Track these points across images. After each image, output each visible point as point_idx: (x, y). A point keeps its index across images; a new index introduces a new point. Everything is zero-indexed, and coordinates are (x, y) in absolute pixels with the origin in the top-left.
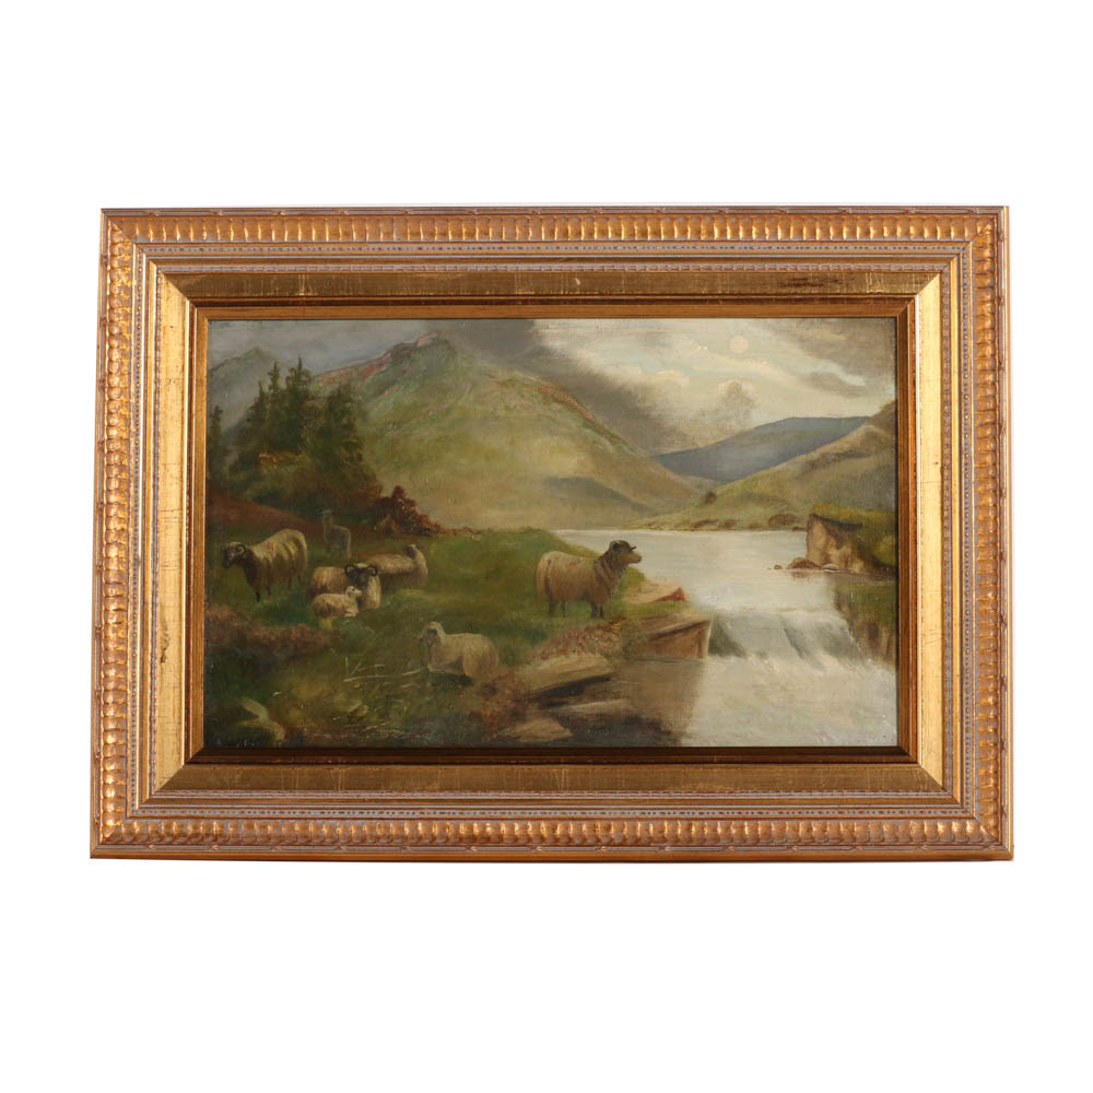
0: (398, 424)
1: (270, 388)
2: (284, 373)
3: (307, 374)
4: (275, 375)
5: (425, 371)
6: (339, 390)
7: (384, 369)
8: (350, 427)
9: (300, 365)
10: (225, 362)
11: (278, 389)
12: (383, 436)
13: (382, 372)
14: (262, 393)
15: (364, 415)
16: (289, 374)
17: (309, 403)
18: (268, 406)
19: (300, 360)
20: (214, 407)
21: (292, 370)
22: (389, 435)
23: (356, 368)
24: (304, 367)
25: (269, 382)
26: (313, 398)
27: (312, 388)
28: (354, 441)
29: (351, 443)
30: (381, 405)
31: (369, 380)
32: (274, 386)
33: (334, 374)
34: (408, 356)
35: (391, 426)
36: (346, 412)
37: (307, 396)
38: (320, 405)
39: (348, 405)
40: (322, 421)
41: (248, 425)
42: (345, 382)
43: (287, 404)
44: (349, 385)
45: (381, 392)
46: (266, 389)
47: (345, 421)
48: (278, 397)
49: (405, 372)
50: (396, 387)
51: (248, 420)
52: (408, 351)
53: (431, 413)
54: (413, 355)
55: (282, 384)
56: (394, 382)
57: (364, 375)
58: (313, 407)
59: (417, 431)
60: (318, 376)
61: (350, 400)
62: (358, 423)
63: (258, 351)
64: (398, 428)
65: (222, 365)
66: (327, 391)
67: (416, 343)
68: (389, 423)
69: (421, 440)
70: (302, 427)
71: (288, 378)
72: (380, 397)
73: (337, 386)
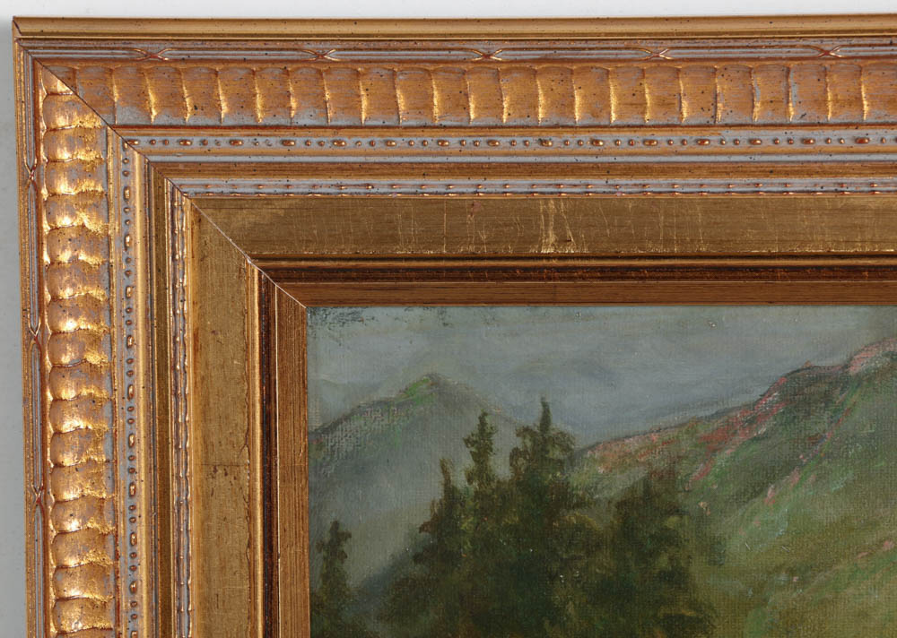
0: (801, 573)
1: (470, 480)
2: (505, 441)
3: (564, 441)
4: (481, 444)
5: (872, 436)
6: (646, 483)
7: (762, 430)
8: (676, 578)
9: (546, 420)
10: (353, 413)
11: (489, 480)
12: (765, 600)
13: (757, 439)
14: (450, 490)
15: (713, 550)
16: (518, 443)
17: (572, 517)
18: (467, 524)
19: (545, 405)
20: (329, 523)
21: (524, 432)
22: (776, 598)
23: (690, 427)
24: (557, 424)
25: (468, 463)
26: (581, 504)
27: (578, 478)
28: (690, 613)
29: (682, 616)
30: (755, 523)
31: (723, 458)
32: (481, 472)
33: (633, 445)
34: (827, 398)
35: (783, 577)
36: (668, 539)
37: (564, 498)
38: (600, 521)
39: (672, 521)
40: (604, 562)
41: (417, 570)
42: (661, 464)
43: (513, 519)
44: (672, 473)
45: (758, 490)
46: (460, 481)
47: (663, 562)
48: (491, 500)
49: (815, 440)
50: (795, 477)
51: (417, 558)
52: (824, 387)
53: (888, 545)
54: (838, 397)
55: (501, 469)
56: (789, 466)
57: (710, 446)
58: (580, 527)
59: (850, 591)
60: (592, 448)
61: (676, 510)
62: (698, 569)
63: (435, 383)
64: (804, 582)
65: (347, 418)
66: (620, 484)
67: (846, 366)
68: (778, 569)
69: (864, 614)
70: (553, 577)
71: (515, 454)
72: (757, 501)
73: (640, 473)
